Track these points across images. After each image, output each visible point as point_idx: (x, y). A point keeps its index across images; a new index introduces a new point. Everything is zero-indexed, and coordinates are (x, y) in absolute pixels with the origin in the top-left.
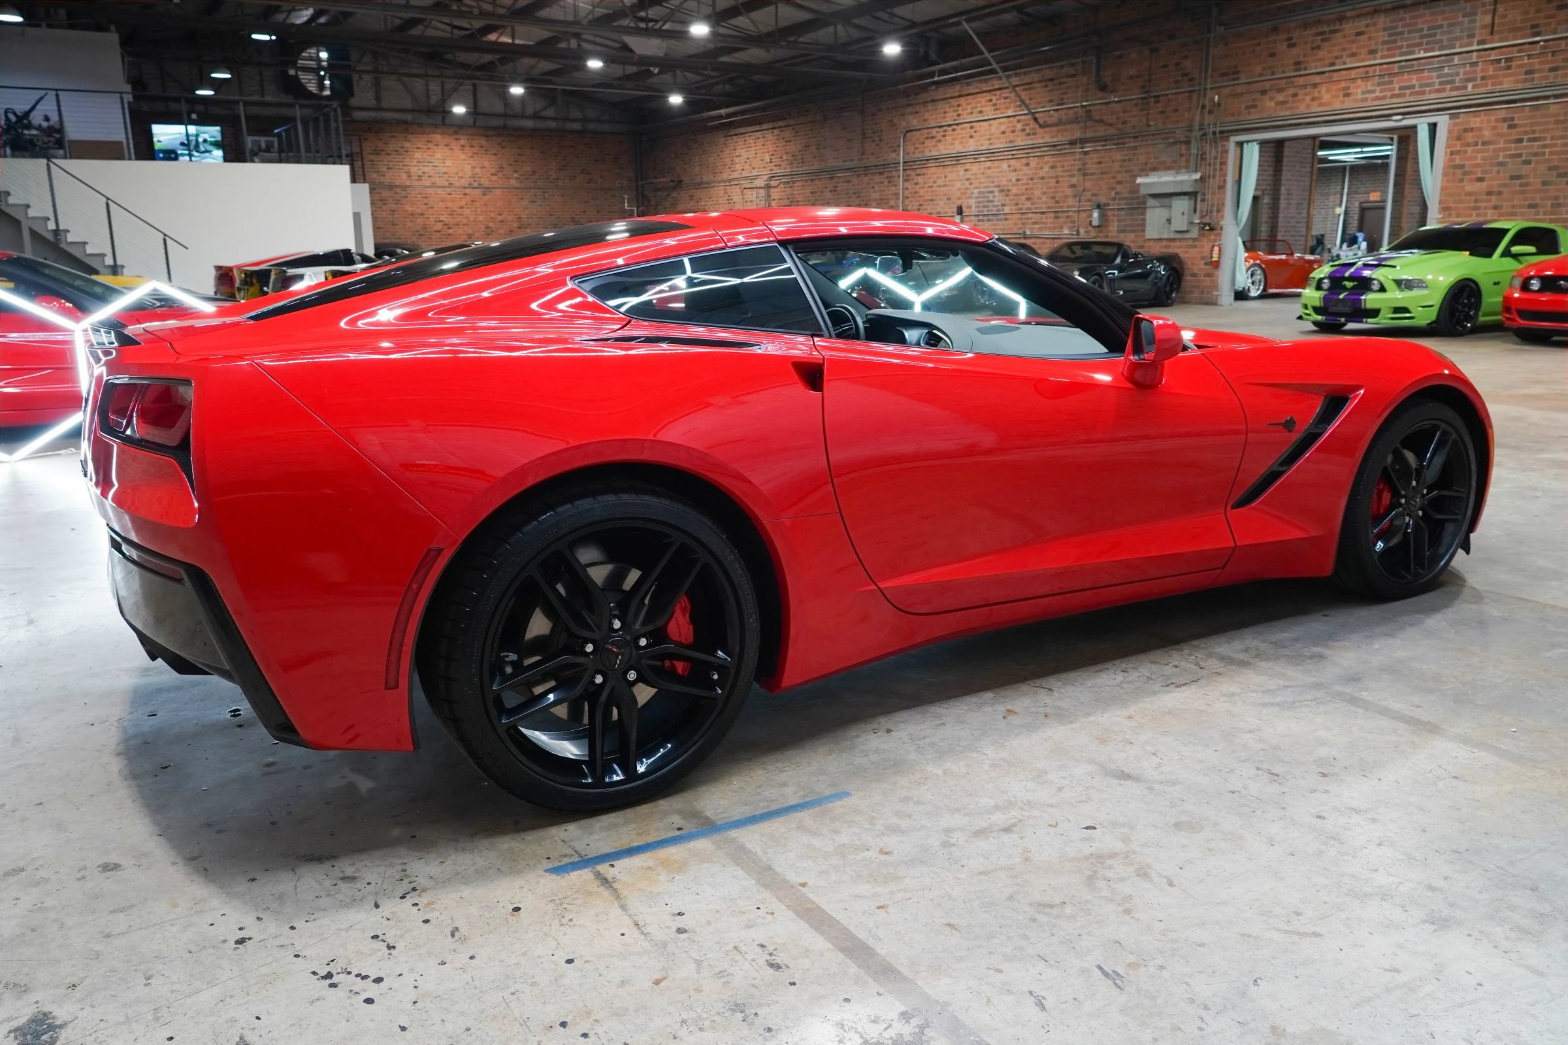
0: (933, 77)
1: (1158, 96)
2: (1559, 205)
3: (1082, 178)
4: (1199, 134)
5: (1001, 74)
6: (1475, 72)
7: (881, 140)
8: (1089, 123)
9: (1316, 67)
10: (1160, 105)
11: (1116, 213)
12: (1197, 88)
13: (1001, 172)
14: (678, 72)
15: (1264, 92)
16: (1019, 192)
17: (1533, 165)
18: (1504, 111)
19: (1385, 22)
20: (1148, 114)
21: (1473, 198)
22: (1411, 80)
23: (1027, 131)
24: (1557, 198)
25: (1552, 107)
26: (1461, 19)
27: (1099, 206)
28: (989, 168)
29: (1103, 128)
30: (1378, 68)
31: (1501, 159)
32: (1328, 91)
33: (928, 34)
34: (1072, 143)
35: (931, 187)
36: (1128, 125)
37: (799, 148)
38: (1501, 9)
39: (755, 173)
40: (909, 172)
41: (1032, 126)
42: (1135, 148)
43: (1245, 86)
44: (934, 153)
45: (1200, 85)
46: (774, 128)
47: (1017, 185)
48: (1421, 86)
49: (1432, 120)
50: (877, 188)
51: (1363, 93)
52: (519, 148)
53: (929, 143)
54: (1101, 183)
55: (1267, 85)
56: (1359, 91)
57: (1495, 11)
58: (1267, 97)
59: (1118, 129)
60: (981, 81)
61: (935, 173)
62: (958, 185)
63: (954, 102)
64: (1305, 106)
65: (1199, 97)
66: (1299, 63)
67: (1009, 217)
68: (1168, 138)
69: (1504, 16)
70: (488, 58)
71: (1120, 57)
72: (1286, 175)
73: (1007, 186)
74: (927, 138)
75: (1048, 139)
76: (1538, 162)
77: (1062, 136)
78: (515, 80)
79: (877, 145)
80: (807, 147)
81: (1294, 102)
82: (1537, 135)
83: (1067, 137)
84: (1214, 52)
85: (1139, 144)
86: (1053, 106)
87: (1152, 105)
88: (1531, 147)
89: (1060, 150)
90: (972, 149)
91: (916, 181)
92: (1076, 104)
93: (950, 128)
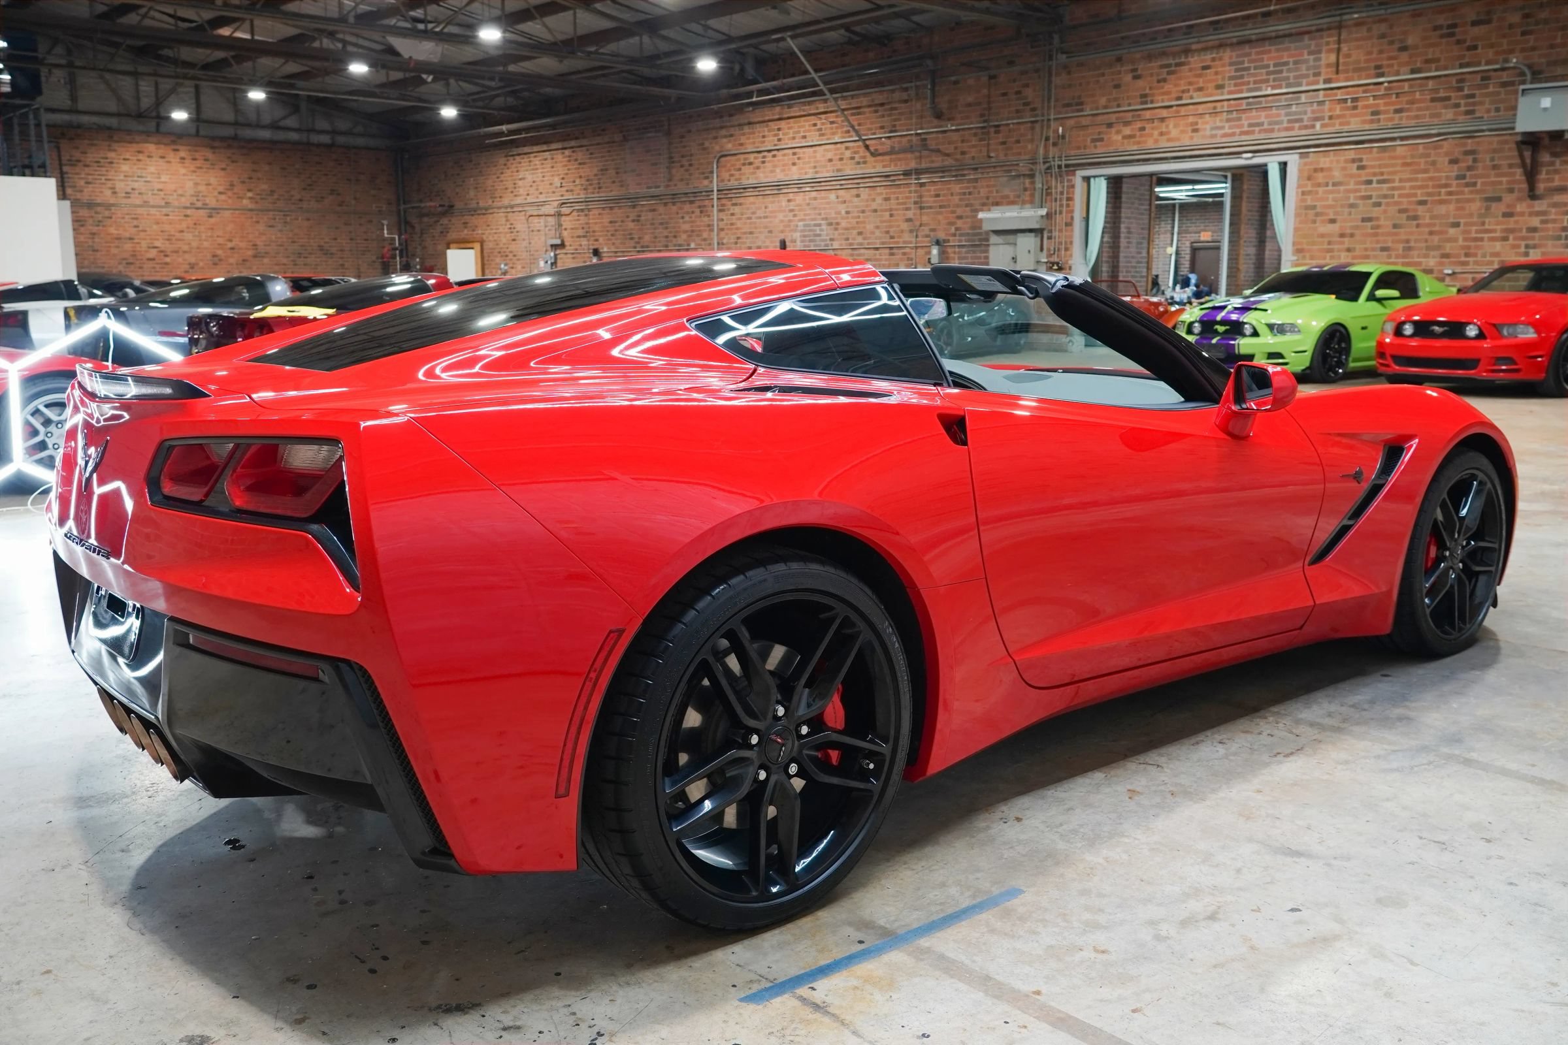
0: (752, 98)
1: (998, 126)
2: (1410, 249)
3: (918, 211)
4: (1043, 167)
5: (828, 96)
6: (1323, 111)
7: (691, 165)
8: (925, 153)
9: (1163, 101)
10: (1000, 135)
11: (957, 250)
12: (1040, 118)
13: (828, 203)
14: (452, 81)
15: (1110, 125)
16: (849, 226)
17: (1383, 207)
18: (1353, 151)
19: (1231, 57)
20: (988, 145)
21: (1326, 240)
22: (1259, 117)
23: (857, 159)
24: (1408, 241)
25: (1399, 149)
26: (1306, 57)
27: (938, 243)
29: (940, 158)
30: (1225, 103)
31: (1352, 201)
32: (1176, 126)
33: (745, 50)
34: (907, 174)
35: (750, 218)
36: (967, 156)
37: (595, 171)
38: (1345, 48)
39: (542, 198)
40: (724, 201)
41: (862, 154)
42: (976, 180)
43: (1090, 118)
44: (752, 181)
45: (1043, 115)
46: (565, 148)
47: (848, 218)
48: (1270, 124)
49: (1283, 159)
50: (687, 218)
51: (1212, 129)
52: (254, 163)
53: (746, 169)
54: (940, 217)
55: (1113, 118)
56: (1208, 127)
57: (1339, 50)
58: (1113, 130)
59: (956, 160)
60: (804, 104)
61: (754, 203)
62: (781, 216)
63: (774, 125)
64: (1153, 141)
65: (1042, 127)
66: (1145, 96)
68: (1010, 171)
69: (1349, 56)
70: (220, 54)
72: (1125, 213)
73: (836, 218)
74: (744, 164)
75: (879, 168)
76: (1388, 204)
77: (896, 165)
78: (254, 83)
79: (687, 170)
80: (604, 170)
81: (1141, 136)
82: (1385, 177)
83: (901, 167)
84: (1057, 81)
85: (980, 176)
86: (885, 133)
87: (992, 135)
88: (1381, 189)
89: (894, 181)
90: (796, 177)
91: (732, 211)
92: (910, 132)
93: (770, 154)
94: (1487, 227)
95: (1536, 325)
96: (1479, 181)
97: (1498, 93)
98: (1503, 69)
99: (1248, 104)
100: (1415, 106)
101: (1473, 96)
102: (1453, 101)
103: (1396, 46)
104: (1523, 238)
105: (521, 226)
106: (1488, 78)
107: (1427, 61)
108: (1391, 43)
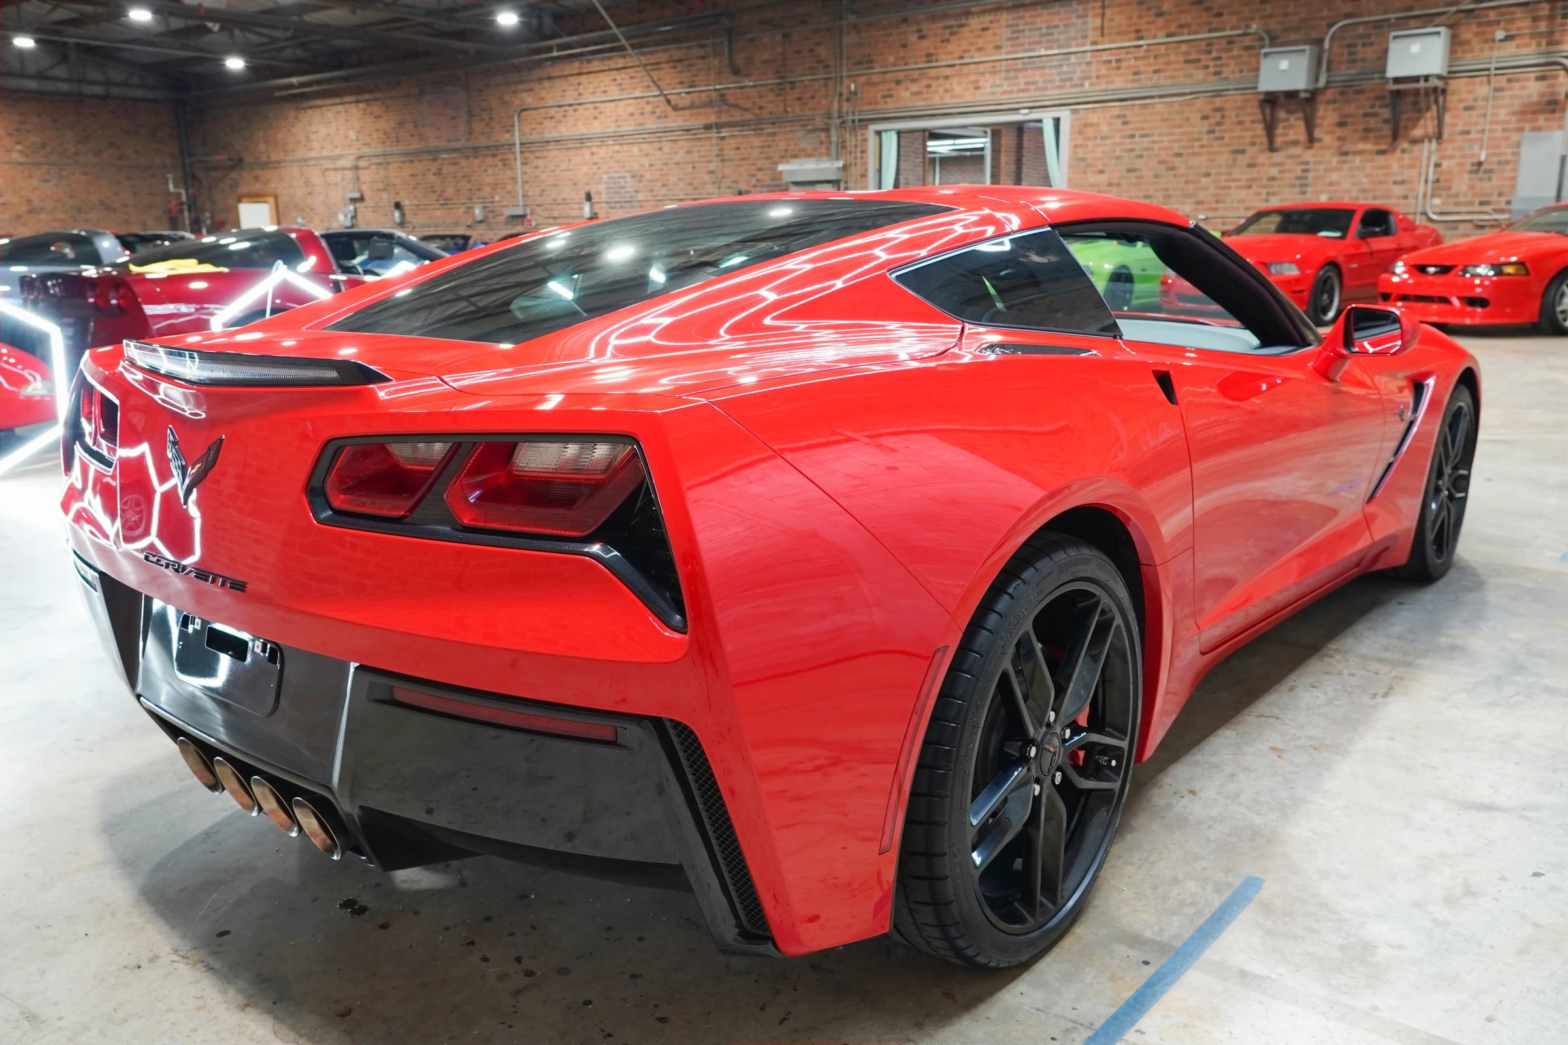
0: (551, 52)
1: (793, 82)
2: (1169, 196)
3: (720, 164)
4: (838, 121)
5: (630, 51)
6: (1090, 71)
7: (491, 119)
8: (724, 107)
9: (947, 60)
10: (796, 91)
12: (833, 75)
13: (631, 156)
14: (237, 32)
15: (898, 82)
16: (654, 178)
17: (1145, 159)
18: (1117, 109)
19: (1007, 20)
20: (785, 100)
22: (1034, 76)
23: (659, 114)
24: (1166, 190)
25: (1157, 105)
26: (1074, 20)
28: (618, 152)
29: (739, 113)
30: (1004, 63)
31: (1118, 153)
32: (959, 84)
33: (543, 6)
34: (708, 127)
35: (554, 171)
36: (765, 111)
37: (392, 124)
38: (1108, 12)
39: (338, 152)
40: (526, 155)
41: (662, 108)
42: (774, 134)
43: (880, 75)
44: (554, 135)
45: (835, 72)
46: (358, 102)
47: (651, 170)
49: (1056, 115)
50: (490, 171)
52: (21, 114)
53: (547, 123)
54: (741, 169)
55: (901, 76)
56: (988, 84)
57: (1103, 15)
58: (902, 87)
59: (755, 115)
60: (603, 59)
61: (557, 156)
62: (585, 169)
63: (574, 80)
64: (938, 97)
65: (835, 85)
66: (929, 55)
67: (644, 204)
68: (805, 125)
69: (1111, 20)
73: (640, 171)
74: (545, 118)
75: (681, 122)
76: (1149, 156)
77: (697, 120)
78: (21, 29)
79: (487, 124)
80: (401, 124)
81: (928, 93)
82: (1146, 132)
83: (700, 122)
84: (848, 39)
85: (777, 130)
86: (684, 88)
87: (789, 91)
88: (1143, 143)
89: (695, 134)
90: (598, 131)
91: (535, 164)
92: (709, 87)
93: (571, 108)
94: (1233, 176)
95: (1298, 263)
96: (1227, 136)
97: (1240, 56)
98: (1245, 34)
100: (1171, 67)
101: (1219, 58)
102: (1203, 63)
103: (1153, 12)
104: (1265, 186)
105: (316, 179)
106: (1233, 42)
107: (1181, 26)
108: (1149, 9)
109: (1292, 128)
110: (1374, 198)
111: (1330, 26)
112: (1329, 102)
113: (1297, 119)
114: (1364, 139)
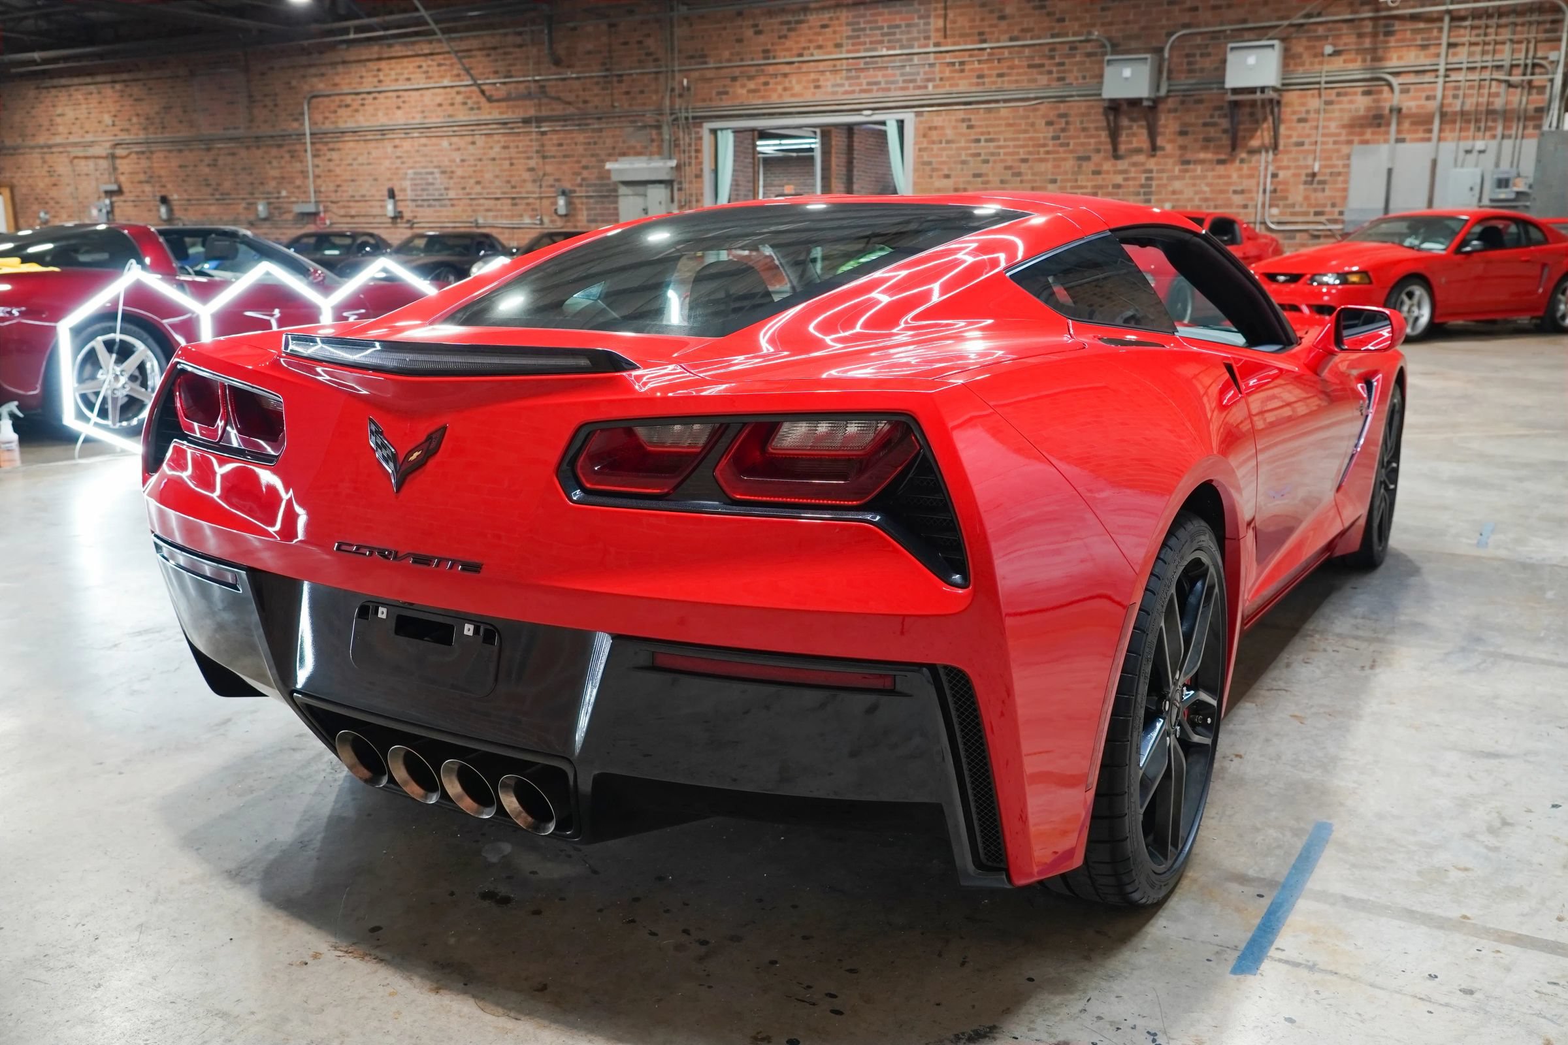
0: (348, 34)
1: (621, 76)
3: (540, 161)
4: (670, 118)
5: (440, 36)
6: (933, 73)
7: (276, 105)
8: (545, 101)
9: (785, 57)
10: (624, 85)
11: (585, 200)
12: (664, 69)
13: (440, 150)
15: (734, 79)
16: (466, 175)
17: (991, 164)
18: (962, 112)
19: (847, 17)
20: (612, 94)
22: (877, 76)
23: (471, 105)
25: (1002, 110)
26: (916, 21)
27: (564, 193)
28: (425, 145)
29: (562, 106)
30: (844, 61)
31: (963, 158)
32: (799, 82)
34: (526, 121)
35: (351, 165)
36: (590, 105)
37: (156, 108)
38: (951, 15)
39: (89, 138)
40: (318, 146)
41: (475, 99)
42: (600, 130)
43: (715, 71)
44: (350, 125)
45: (666, 66)
46: (114, 82)
47: (463, 166)
48: (887, 83)
49: (900, 117)
50: (275, 163)
51: (833, 86)
53: (342, 112)
54: (565, 167)
55: (737, 72)
56: (829, 83)
57: (945, 16)
58: (738, 84)
60: (405, 44)
61: (353, 149)
62: (387, 163)
63: (373, 66)
64: (777, 95)
65: (667, 77)
66: (766, 51)
67: (455, 202)
68: (635, 122)
69: (954, 22)
71: (574, 29)
73: (450, 167)
74: (340, 106)
75: (496, 115)
76: (995, 162)
77: (513, 112)
79: (271, 111)
80: (167, 109)
81: (766, 90)
82: (991, 136)
83: (520, 114)
84: (679, 32)
85: (604, 126)
86: (499, 78)
87: (616, 84)
88: (988, 147)
89: (512, 128)
90: (401, 121)
91: (328, 157)
92: (527, 78)
93: (371, 96)
94: (1079, 183)
96: (1072, 142)
97: (1083, 63)
99: (866, 63)
100: (1015, 71)
101: (1062, 64)
102: (1047, 68)
103: (996, 15)
105: (62, 167)
106: (1075, 48)
107: (1023, 30)
108: (991, 12)
109: (1135, 136)
110: (1216, 207)
111: (1170, 35)
112: (1170, 111)
113: (1142, 127)
114: (1205, 148)
